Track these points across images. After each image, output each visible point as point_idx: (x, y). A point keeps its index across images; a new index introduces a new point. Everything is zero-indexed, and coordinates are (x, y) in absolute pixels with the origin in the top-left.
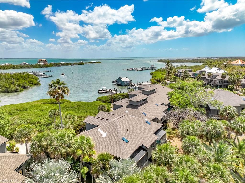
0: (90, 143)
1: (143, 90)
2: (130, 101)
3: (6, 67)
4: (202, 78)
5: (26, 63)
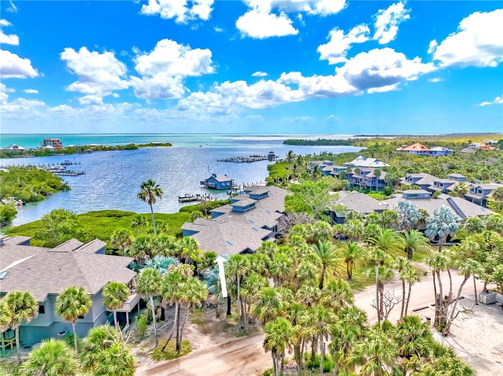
1: (251, 193)
2: (234, 207)
4: (346, 175)
5: (17, 147)
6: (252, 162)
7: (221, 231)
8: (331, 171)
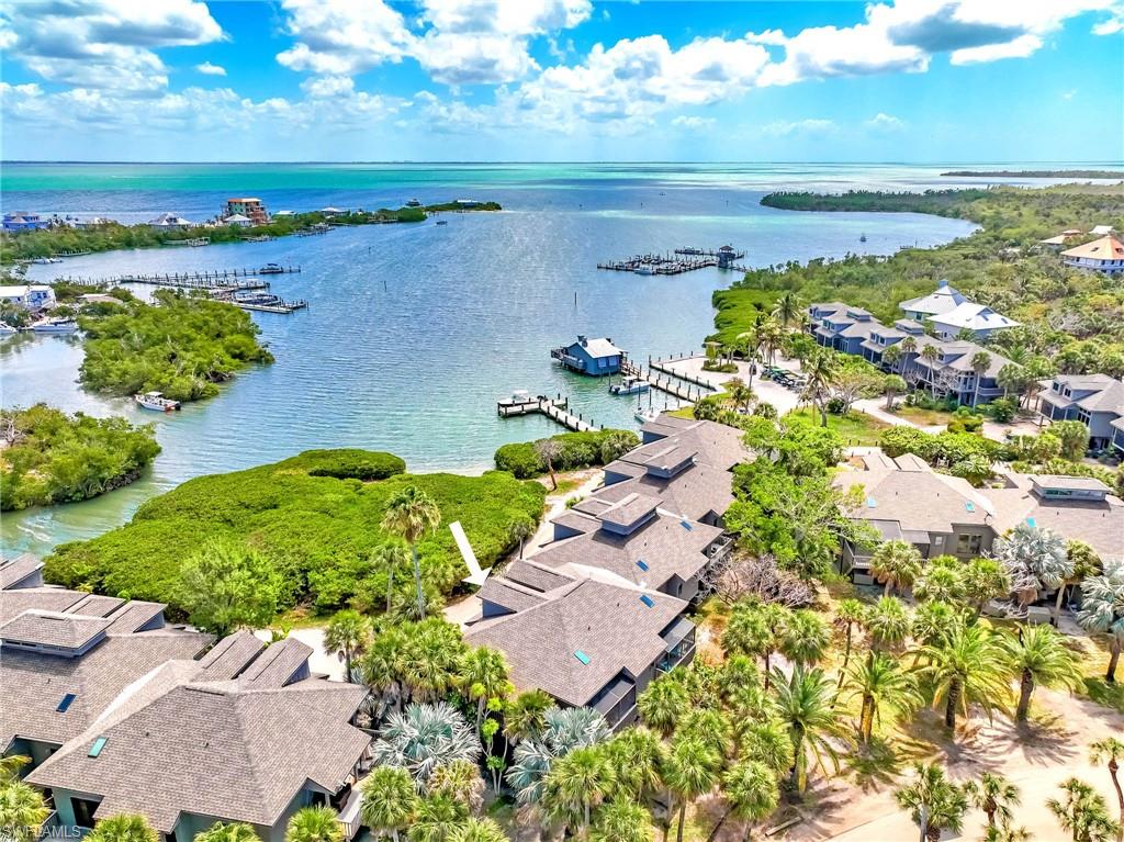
0: (501, 668)
4: (900, 356)
5: (175, 220)
6: (679, 272)
7: (565, 620)
8: (863, 339)
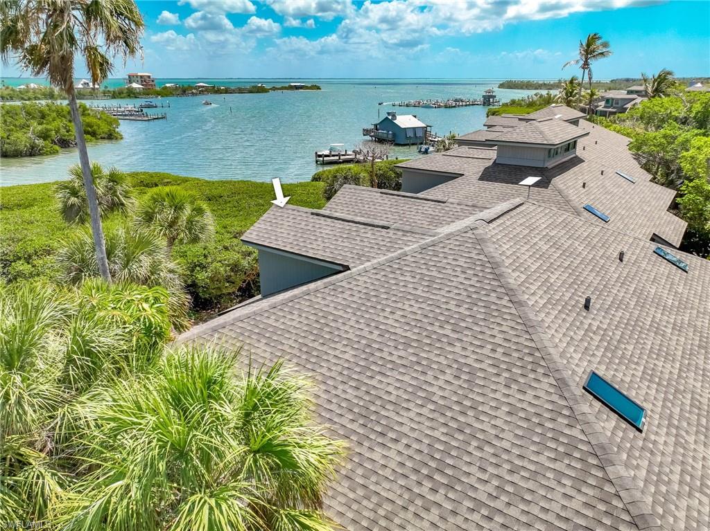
3: (27, 92)
